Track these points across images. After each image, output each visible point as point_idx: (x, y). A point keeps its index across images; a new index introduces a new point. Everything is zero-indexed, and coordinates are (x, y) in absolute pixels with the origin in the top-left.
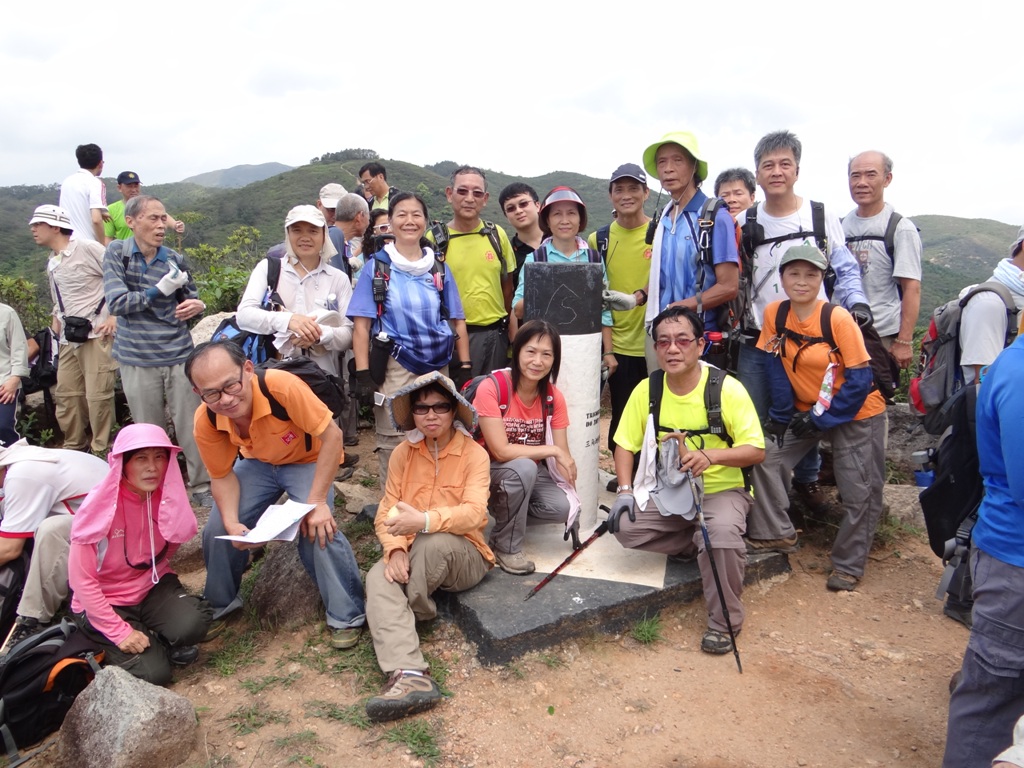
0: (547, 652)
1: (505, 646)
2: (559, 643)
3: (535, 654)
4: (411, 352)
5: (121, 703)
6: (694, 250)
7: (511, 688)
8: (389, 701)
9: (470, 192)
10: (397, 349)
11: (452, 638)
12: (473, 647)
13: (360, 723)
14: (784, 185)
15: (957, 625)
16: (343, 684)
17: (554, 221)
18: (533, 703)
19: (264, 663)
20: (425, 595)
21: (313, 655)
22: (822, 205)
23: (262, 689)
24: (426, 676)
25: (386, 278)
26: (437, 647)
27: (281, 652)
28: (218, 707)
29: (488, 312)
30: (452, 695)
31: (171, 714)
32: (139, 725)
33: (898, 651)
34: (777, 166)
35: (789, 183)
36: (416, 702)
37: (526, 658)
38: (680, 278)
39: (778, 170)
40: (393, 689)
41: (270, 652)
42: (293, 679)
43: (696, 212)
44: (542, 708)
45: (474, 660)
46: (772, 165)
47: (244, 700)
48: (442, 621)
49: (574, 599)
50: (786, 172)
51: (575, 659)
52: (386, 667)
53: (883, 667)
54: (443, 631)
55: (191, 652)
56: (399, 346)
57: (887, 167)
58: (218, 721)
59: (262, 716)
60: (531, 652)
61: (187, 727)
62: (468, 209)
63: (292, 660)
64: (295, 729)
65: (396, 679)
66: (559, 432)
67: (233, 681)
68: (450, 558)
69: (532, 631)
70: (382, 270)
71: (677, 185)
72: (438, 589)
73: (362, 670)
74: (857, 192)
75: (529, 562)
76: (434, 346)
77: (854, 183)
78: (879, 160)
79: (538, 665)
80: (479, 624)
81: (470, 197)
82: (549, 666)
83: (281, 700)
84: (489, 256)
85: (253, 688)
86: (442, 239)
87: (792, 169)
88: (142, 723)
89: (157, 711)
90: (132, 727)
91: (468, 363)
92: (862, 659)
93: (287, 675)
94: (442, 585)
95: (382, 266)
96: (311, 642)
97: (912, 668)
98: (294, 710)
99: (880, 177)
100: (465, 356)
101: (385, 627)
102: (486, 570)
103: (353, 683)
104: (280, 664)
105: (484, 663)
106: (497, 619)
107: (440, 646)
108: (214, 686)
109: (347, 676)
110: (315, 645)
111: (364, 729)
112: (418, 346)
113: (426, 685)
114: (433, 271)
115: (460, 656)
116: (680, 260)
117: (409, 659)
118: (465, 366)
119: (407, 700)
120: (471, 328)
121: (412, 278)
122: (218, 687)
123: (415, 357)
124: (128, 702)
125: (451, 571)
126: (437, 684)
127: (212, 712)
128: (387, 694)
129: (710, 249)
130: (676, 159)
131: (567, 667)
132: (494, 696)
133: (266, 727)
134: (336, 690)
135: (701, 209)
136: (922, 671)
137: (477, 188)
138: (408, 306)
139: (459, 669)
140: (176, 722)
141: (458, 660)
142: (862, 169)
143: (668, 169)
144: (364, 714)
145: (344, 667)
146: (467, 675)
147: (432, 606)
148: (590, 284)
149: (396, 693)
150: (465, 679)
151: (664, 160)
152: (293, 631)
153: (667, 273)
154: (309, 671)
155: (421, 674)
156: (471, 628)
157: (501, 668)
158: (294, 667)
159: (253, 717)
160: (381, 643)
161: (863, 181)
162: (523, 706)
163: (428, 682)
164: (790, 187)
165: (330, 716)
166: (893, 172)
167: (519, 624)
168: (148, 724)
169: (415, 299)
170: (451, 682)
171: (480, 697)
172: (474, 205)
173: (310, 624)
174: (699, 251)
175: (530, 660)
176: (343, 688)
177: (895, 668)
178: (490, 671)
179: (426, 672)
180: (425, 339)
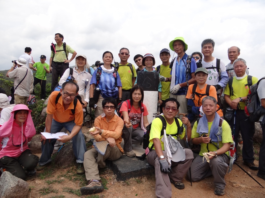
0: (137, 178)
1: (124, 175)
2: (141, 176)
3: (134, 179)
4: (106, 94)
5: (6, 181)
6: (185, 69)
7: (125, 188)
8: (87, 188)
9: (125, 54)
10: (102, 93)
11: (110, 173)
12: (115, 176)
13: (79, 194)
14: (209, 53)
15: (261, 179)
16: (76, 184)
17: (146, 62)
18: (131, 193)
19: (54, 176)
20: (102, 161)
21: (68, 175)
22: (220, 60)
23: (52, 183)
24: (100, 182)
25: (100, 74)
26: (105, 175)
27: (59, 174)
28: (38, 187)
29: (128, 87)
30: (108, 189)
31: (21, 186)
32: (10, 188)
33: (244, 185)
34: (208, 48)
35: (211, 53)
36: (96, 189)
37: (131, 179)
38: (181, 77)
39: (208, 49)
40: (89, 185)
41: (56, 174)
42: (61, 181)
43: (185, 59)
44: (134, 194)
45: (115, 179)
46: (206, 48)
47: (46, 186)
48: (108, 169)
49: (146, 164)
50: (210, 50)
51: (146, 181)
52: (88, 179)
53: (239, 189)
54: (107, 171)
55: (34, 172)
56: (103, 92)
57: (239, 50)
58: (37, 191)
59: (50, 190)
60: (132, 178)
61: (25, 190)
62: (124, 58)
63: (62, 176)
64: (59, 195)
65: (90, 182)
66: (145, 117)
67: (44, 181)
68: (111, 150)
69: (133, 171)
70: (99, 72)
71: (180, 51)
72: (107, 159)
73: (82, 180)
74: (230, 57)
75: (134, 154)
76: (112, 93)
77: (230, 55)
78: (237, 49)
79: (134, 182)
80: (118, 169)
81: (125, 55)
82: (138, 183)
83: (57, 187)
84: (129, 72)
85: (49, 183)
86: (117, 66)
87: (212, 49)
88: (11, 187)
89: (16, 184)
90: (8, 188)
91: (121, 98)
92: (233, 186)
93: (60, 180)
94: (108, 158)
95: (99, 71)
96: (69, 172)
97: (248, 190)
98: (60, 190)
99: (237, 53)
100: (120, 97)
101: (88, 167)
102: (121, 155)
103: (79, 184)
104: (59, 177)
105: (118, 180)
106: (123, 168)
107: (106, 175)
108: (38, 181)
109: (77, 181)
110: (69, 173)
111: (79, 196)
112: (108, 93)
113: (99, 184)
114: (113, 73)
115: (111, 178)
116: (181, 72)
117: (95, 177)
118: (120, 99)
119: (93, 188)
120: (123, 90)
121: (108, 74)
122: (39, 182)
123: (107, 96)
124: (8, 181)
125: (111, 154)
126: (103, 185)
127: (36, 188)
128: (87, 186)
129: (190, 69)
130: (179, 45)
131: (143, 183)
132: (120, 190)
133: (51, 194)
134: (74, 185)
135: (187, 58)
136: (251, 191)
137: (126, 53)
138: (106, 81)
139: (111, 182)
140: (22, 188)
141: (111, 179)
142: (232, 51)
143: (177, 47)
144: (80, 192)
145: (77, 179)
146: (113, 184)
147: (104, 164)
148: (155, 77)
149: (90, 186)
150: (112, 185)
151: (176, 45)
152: (64, 169)
153: (177, 76)
154: (67, 180)
155: (98, 181)
156: (115, 170)
157: (123, 182)
158: (62, 178)
159: (47, 190)
160: (87, 172)
161: (232, 54)
162: (128, 193)
163: (100, 184)
164: (211, 54)
165: (70, 192)
166: (240, 52)
167: (129, 169)
168: (13, 188)
169: (108, 80)
170: (108, 185)
171: (116, 190)
172: (126, 57)
173: (69, 167)
174: (187, 70)
175: (132, 180)
176: (76, 185)
177: (242, 189)
178: (120, 182)
179: (100, 181)
180: (110, 91)
